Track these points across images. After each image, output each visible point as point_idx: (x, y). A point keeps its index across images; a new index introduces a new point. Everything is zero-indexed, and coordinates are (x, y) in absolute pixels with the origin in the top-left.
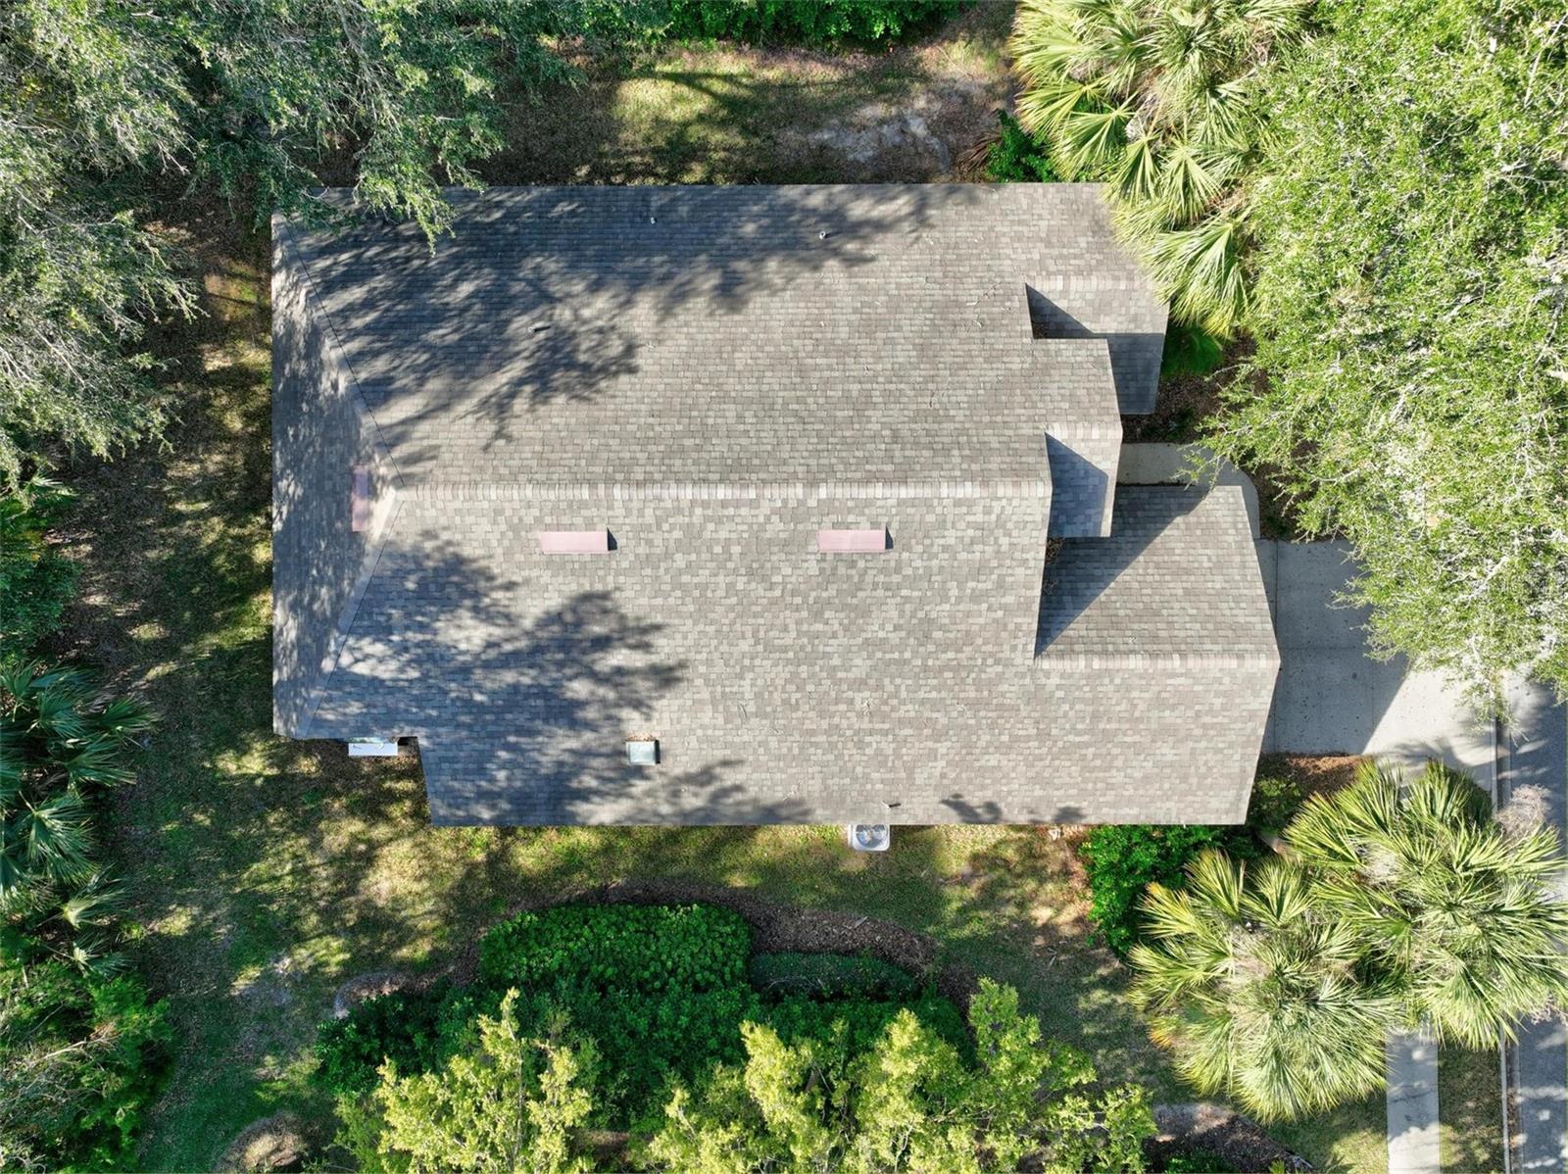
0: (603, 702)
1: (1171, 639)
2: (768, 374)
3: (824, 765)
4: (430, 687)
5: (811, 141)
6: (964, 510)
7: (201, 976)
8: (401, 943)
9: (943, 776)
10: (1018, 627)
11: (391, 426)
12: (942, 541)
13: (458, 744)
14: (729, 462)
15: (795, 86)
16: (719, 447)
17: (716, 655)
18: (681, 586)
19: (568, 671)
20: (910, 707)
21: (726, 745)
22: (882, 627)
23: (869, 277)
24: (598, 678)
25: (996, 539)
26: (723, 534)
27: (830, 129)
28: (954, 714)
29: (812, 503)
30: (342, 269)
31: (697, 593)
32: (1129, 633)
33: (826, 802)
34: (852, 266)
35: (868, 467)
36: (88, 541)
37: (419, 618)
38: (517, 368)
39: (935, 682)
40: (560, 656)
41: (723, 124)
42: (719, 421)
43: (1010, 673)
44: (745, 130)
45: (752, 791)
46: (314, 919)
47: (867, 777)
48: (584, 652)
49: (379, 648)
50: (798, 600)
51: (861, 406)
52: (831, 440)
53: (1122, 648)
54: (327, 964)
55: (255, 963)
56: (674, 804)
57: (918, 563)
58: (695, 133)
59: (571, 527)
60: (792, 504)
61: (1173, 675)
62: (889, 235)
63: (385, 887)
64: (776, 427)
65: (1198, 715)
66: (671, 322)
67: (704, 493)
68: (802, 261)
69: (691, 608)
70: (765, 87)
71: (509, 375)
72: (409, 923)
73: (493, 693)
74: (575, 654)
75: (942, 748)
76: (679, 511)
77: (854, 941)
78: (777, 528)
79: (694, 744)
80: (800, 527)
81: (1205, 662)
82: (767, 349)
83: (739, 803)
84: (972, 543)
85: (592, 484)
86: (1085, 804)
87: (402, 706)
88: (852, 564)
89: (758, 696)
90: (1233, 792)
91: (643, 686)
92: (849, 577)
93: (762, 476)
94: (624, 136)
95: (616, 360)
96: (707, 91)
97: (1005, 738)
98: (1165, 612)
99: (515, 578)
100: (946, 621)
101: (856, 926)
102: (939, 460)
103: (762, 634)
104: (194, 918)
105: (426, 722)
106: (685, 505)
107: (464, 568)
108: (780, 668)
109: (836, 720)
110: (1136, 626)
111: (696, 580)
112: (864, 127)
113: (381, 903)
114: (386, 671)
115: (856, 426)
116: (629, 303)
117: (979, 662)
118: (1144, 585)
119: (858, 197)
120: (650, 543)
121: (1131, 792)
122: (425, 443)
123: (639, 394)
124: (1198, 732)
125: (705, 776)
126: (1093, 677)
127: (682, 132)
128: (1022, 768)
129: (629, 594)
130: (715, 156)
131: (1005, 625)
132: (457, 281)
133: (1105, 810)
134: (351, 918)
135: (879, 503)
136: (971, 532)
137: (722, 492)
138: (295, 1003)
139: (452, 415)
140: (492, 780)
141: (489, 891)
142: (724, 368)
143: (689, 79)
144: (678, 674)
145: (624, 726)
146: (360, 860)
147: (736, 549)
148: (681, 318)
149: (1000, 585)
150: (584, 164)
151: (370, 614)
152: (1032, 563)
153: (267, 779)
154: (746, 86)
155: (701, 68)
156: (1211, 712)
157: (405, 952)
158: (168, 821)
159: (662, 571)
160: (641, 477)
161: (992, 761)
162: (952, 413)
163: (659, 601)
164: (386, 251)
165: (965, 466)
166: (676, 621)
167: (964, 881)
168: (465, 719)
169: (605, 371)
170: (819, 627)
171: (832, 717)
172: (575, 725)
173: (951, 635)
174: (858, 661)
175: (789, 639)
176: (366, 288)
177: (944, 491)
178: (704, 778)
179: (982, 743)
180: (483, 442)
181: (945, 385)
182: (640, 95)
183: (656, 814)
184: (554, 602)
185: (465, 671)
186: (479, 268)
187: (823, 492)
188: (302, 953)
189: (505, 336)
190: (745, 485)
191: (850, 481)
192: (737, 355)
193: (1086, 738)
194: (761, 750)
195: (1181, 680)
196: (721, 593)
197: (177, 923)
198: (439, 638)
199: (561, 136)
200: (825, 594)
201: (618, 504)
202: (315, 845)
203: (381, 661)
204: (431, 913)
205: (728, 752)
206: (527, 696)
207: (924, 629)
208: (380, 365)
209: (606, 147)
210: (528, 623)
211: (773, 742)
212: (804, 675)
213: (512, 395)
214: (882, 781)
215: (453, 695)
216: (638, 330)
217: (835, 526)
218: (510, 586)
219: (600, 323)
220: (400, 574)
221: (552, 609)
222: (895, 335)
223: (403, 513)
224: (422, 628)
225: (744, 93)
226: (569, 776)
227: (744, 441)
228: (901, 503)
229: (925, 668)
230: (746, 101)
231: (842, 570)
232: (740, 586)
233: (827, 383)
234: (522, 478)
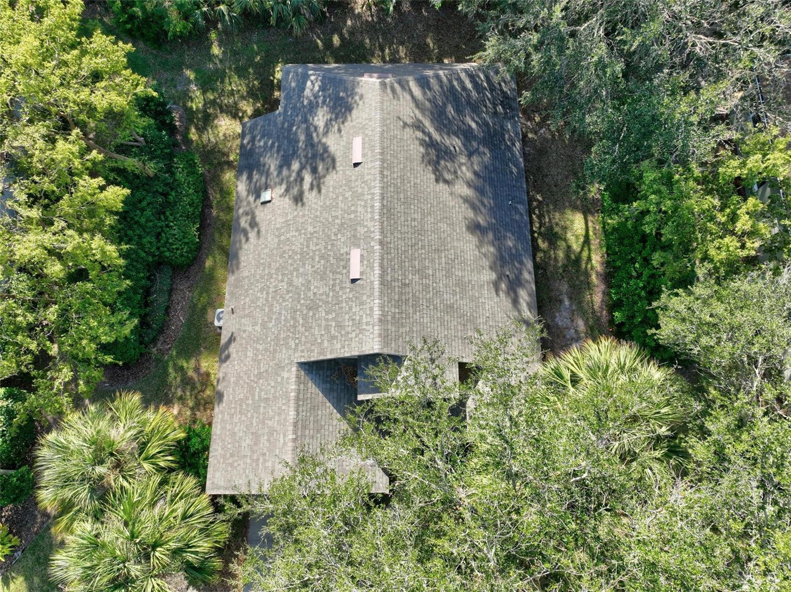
0: (290, 176)
1: (303, 436)
2: (436, 236)
3: (254, 276)
4: (300, 109)
5: (563, 296)
6: (368, 312)
7: (193, 59)
8: (197, 128)
9: (244, 331)
10: (312, 351)
11: (409, 86)
12: (354, 305)
13: (276, 124)
14: (392, 211)
15: (589, 289)
16: (400, 208)
17: (307, 218)
18: (337, 197)
19: (303, 160)
20: (278, 308)
21: (267, 231)
22: (316, 287)
23: (488, 292)
24: (299, 172)
25: (354, 331)
26: (359, 209)
27: (571, 305)
28: (273, 330)
29: (372, 244)
30: (480, 82)
31: (334, 204)
32: (308, 414)
33: (237, 280)
34: (493, 284)
35: (389, 269)
36: (373, 20)
37: (328, 100)
38: (436, 136)
39: (289, 317)
40: (310, 155)
41: (567, 256)
42: (413, 211)
43: (291, 352)
44: (565, 266)
45: (245, 246)
46: (212, 98)
47: (247, 296)
48: (311, 164)
49: (317, 88)
50: (329, 247)
51: (421, 272)
52: (403, 256)
53: (301, 409)
54: (192, 101)
55: (196, 77)
56: (243, 214)
57: (344, 297)
58: (562, 244)
59: (363, 148)
60: (372, 235)
61: (285, 436)
62: (510, 305)
63: (223, 123)
64: (410, 234)
65: (264, 454)
66: (461, 201)
67: (377, 197)
68: (495, 263)
69: (328, 203)
70: (587, 274)
71: (433, 133)
72: (206, 132)
73: (296, 133)
74: (310, 161)
75: (258, 328)
76: (370, 189)
77: (173, 316)
78: (362, 230)
79: (268, 217)
80: (362, 241)
81: (290, 452)
82: (449, 238)
83: (240, 241)
84: (353, 320)
85: (382, 154)
86: (224, 405)
87: (293, 101)
88: (344, 268)
89: (288, 239)
90: (222, 483)
91: (295, 191)
92: (338, 267)
93: (385, 223)
94: (557, 215)
95: (441, 175)
96: (582, 250)
97: (260, 357)
98: (319, 435)
99: (343, 132)
100: (317, 316)
101: (180, 318)
102: (393, 302)
103: (315, 235)
104: (217, 56)
105: (285, 111)
106: (372, 191)
107: (348, 112)
108: (299, 246)
109: (275, 276)
110: (312, 418)
111: (340, 203)
112: (572, 321)
113: (216, 122)
114: (307, 92)
115: (410, 269)
116: (469, 185)
117: (297, 336)
118: (334, 427)
119: (530, 295)
120: (356, 180)
121: (228, 428)
122: (401, 96)
123: (425, 181)
124: (255, 457)
125: (254, 224)
126: (286, 394)
127: (561, 238)
128: (245, 369)
129: (335, 177)
130: (552, 252)
131: (314, 345)
132: (477, 122)
133: (220, 416)
134: (211, 111)
135: (372, 273)
136: (358, 318)
137: (377, 205)
138: (177, 92)
139: (414, 109)
140: (260, 141)
141: (216, 162)
142: (439, 218)
143: (587, 241)
144: (300, 204)
145: (278, 187)
146: (234, 113)
147: (352, 216)
148: (463, 205)
149: (333, 337)
150: (543, 198)
151: (330, 83)
152: (342, 351)
153: (273, 81)
154: (586, 267)
155: (593, 247)
156: (265, 461)
157: (193, 130)
158: (258, 47)
159: (344, 188)
160: (385, 173)
161: (250, 354)
162: (418, 314)
163: (331, 189)
164: (489, 99)
165: (390, 313)
166: (322, 198)
167: (197, 369)
168: (286, 125)
169: (436, 171)
170: (317, 259)
171: (276, 274)
172: (280, 168)
173: (310, 321)
174: (300, 280)
175: (312, 247)
176: (471, 89)
177: (377, 301)
178: (253, 224)
179: (258, 346)
180: (401, 117)
181: (432, 313)
182: (577, 222)
183: (239, 208)
184: (333, 149)
185: (306, 121)
186: (483, 132)
187: (377, 247)
188: (198, 93)
189: (451, 135)
190: (381, 214)
191: (382, 259)
192: (445, 225)
193: (257, 398)
194: (263, 246)
195: (282, 441)
196: (334, 214)
197: (216, 50)
198: (319, 109)
199: (554, 189)
200: (331, 258)
201: (373, 164)
202: (243, 98)
203: (312, 90)
204: (209, 140)
205: (264, 233)
206: (294, 146)
207: (313, 307)
208: (436, 87)
209: (551, 207)
210: (324, 140)
211: (266, 251)
212: (296, 257)
213: (424, 132)
214: (244, 304)
215: (296, 119)
216: (456, 187)
217: (362, 256)
218: (340, 130)
219: (459, 172)
220: (346, 90)
221: (330, 148)
222: (458, 297)
223: (370, 86)
224: (324, 102)
225: (584, 266)
226: (259, 171)
227: (403, 219)
228: (372, 282)
229: (295, 312)
230: (579, 267)
231: (342, 263)
232: (336, 221)
233: (433, 261)
234: (385, 128)
